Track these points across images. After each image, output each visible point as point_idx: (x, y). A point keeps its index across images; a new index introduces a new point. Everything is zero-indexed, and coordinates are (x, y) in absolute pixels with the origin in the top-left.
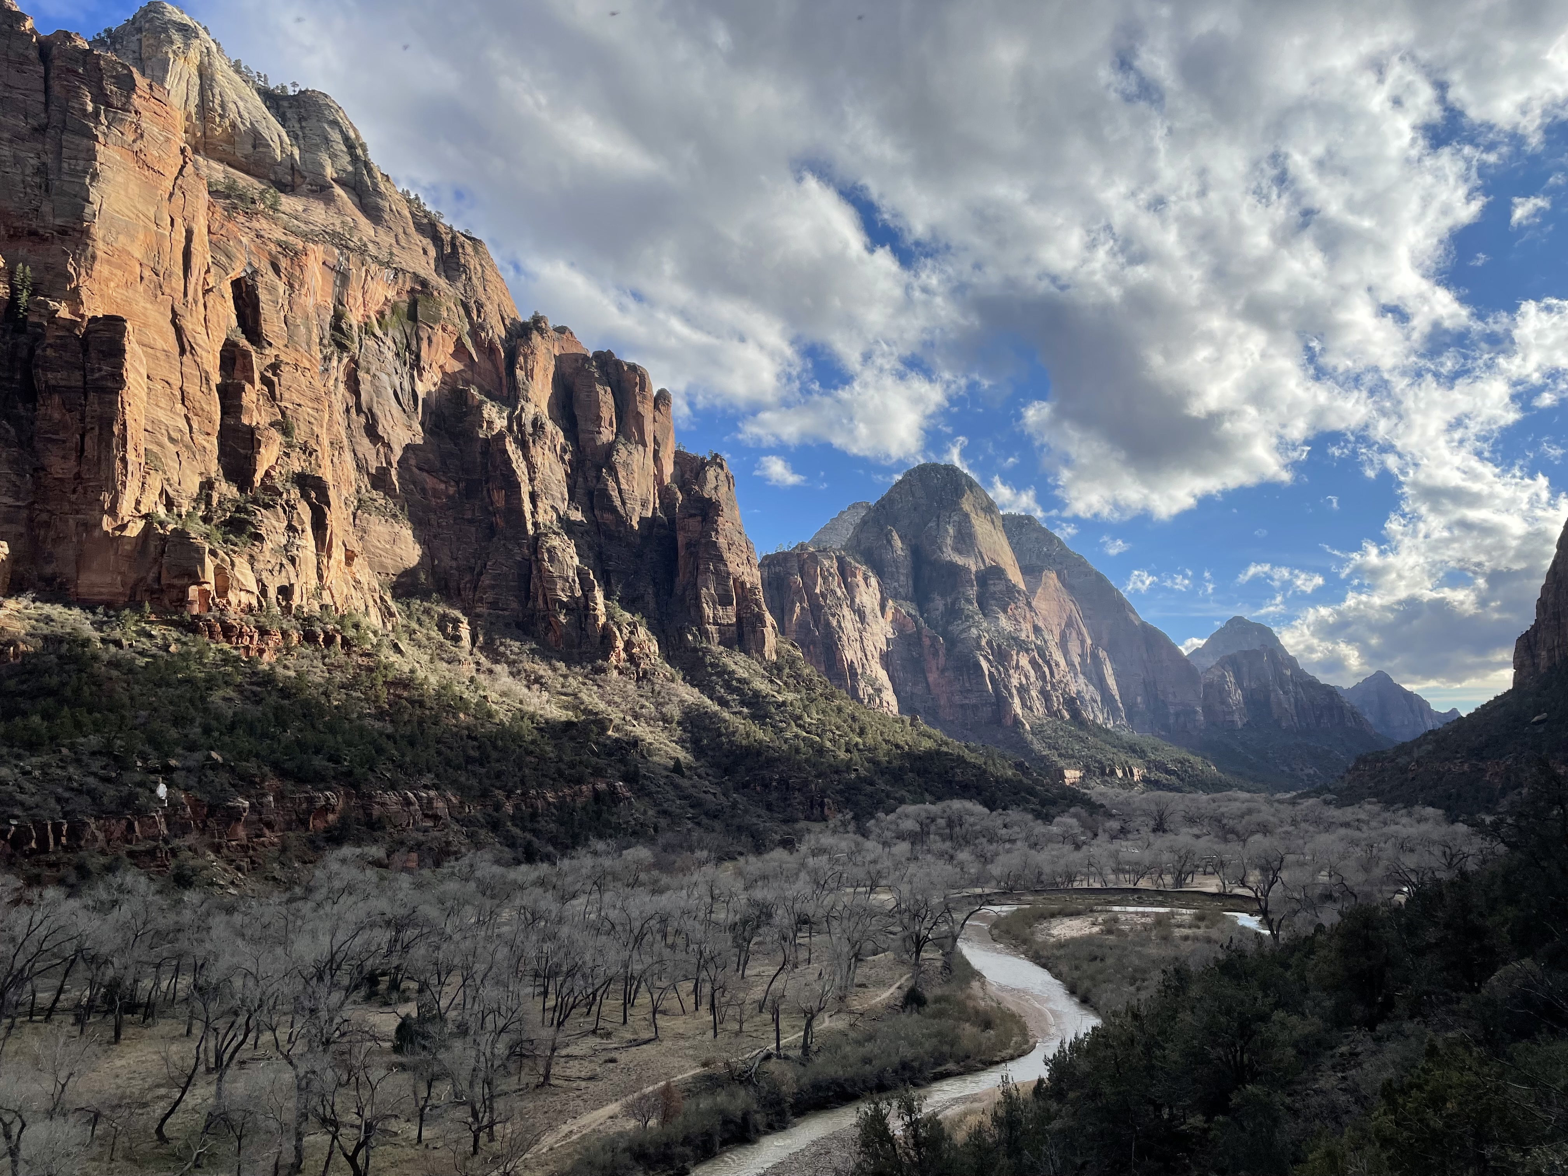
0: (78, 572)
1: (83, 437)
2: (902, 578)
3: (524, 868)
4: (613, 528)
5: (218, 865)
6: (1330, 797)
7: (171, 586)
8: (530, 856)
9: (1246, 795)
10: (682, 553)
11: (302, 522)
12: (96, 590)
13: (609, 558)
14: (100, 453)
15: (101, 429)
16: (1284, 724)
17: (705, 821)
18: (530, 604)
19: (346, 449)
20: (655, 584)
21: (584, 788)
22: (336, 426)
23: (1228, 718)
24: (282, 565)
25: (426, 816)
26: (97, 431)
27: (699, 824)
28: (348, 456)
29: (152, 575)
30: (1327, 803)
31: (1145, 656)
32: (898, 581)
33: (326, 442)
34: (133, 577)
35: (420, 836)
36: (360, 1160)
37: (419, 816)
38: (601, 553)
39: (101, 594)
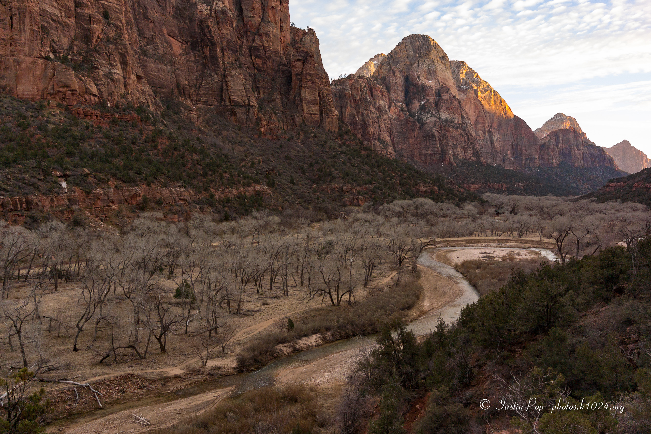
0: (17, 85)
1: (11, 18)
2: (399, 92)
3: (224, 223)
4: (261, 65)
5: (92, 218)
6: (594, 198)
7: (59, 92)
8: (227, 218)
9: (554, 198)
10: (294, 79)
11: (115, 61)
12: (26, 93)
13: (259, 81)
14: (20, 26)
15: (19, 14)
16: (576, 165)
17: (305, 204)
18: (223, 103)
19: (134, 25)
20: (281, 94)
21: (250, 189)
22: (129, 14)
23: (550, 162)
24: (108, 82)
25: (181, 199)
26: (18, 16)
27: (302, 206)
28: (135, 29)
29: (50, 87)
30: (592, 201)
31: (514, 132)
32: (397, 94)
33: (124, 22)
34: (41, 87)
35: (179, 208)
36: (162, 340)
37: (177, 199)
38: (255, 78)
39: (28, 95)
